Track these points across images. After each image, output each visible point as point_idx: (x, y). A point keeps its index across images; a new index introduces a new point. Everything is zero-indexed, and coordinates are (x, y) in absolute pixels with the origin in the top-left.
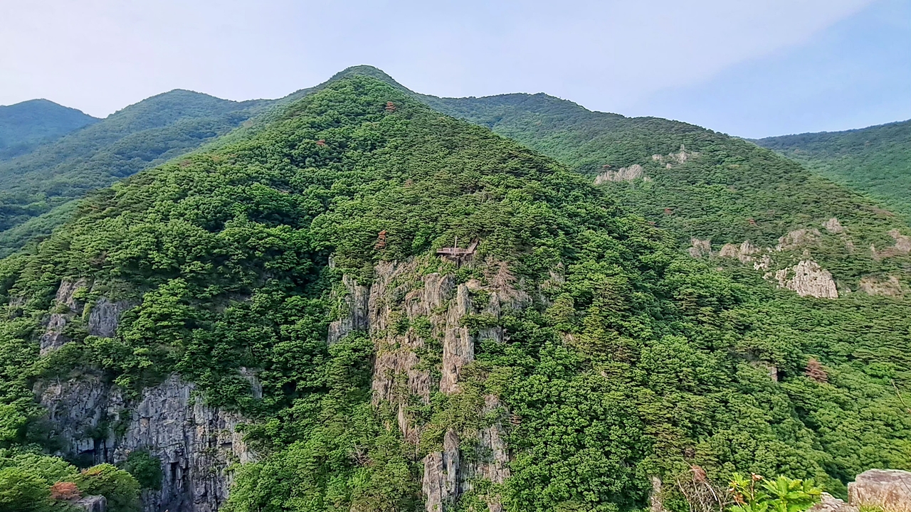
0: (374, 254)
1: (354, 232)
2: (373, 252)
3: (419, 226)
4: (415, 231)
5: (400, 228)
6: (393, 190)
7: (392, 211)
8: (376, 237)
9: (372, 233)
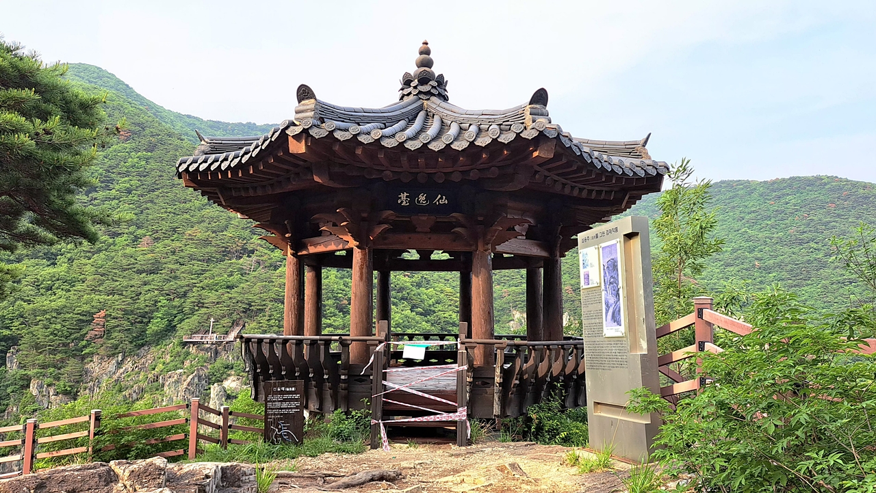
0: (85, 347)
2: (84, 343)
3: (160, 304)
4: (152, 312)
5: (129, 308)
6: (120, 253)
7: (118, 283)
8: (89, 322)
9: (83, 315)
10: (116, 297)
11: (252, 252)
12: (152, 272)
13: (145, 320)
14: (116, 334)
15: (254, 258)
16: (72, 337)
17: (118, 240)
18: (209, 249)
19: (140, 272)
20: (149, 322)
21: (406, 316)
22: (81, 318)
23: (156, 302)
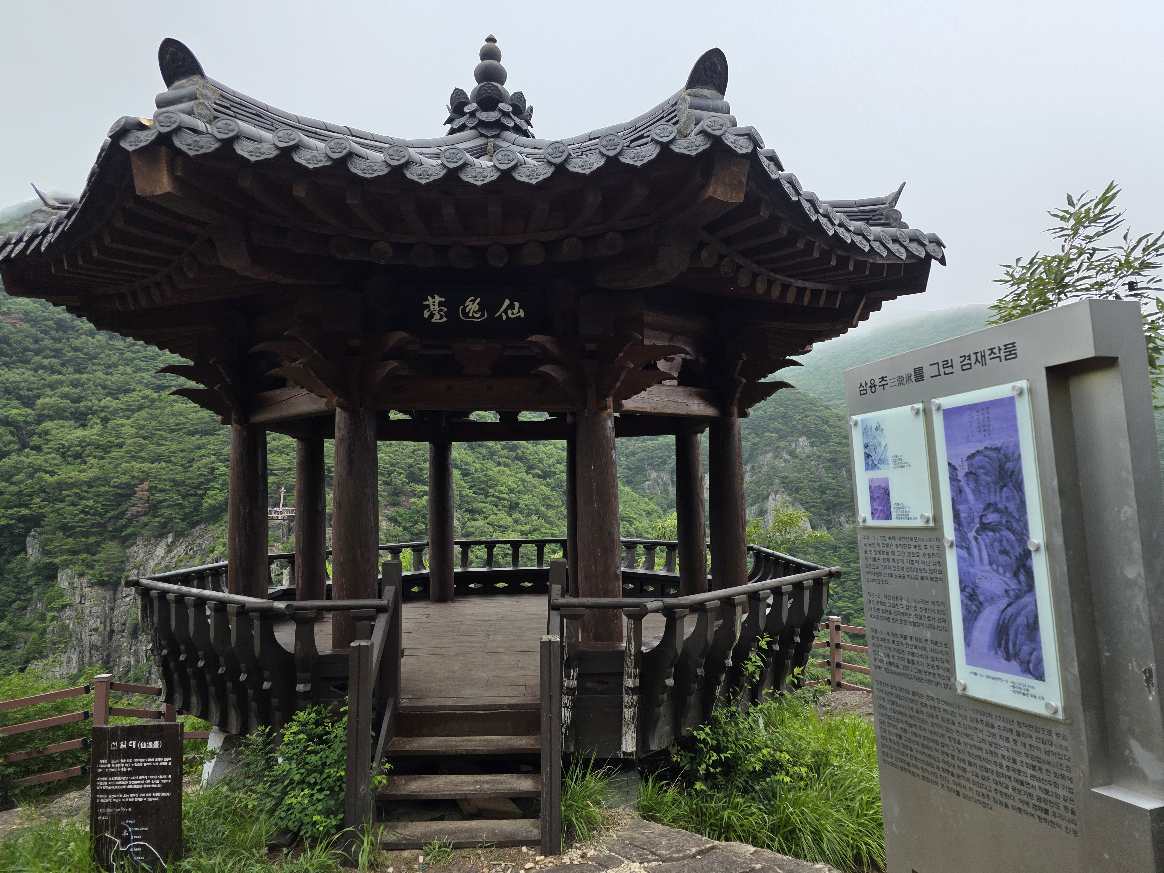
0: (125, 526)
1: (85, 488)
2: (123, 522)
3: (218, 472)
4: (208, 481)
5: (179, 478)
6: (167, 410)
7: (164, 448)
8: (129, 496)
9: (122, 488)
10: (163, 464)
12: (207, 433)
13: (200, 492)
14: (164, 510)
16: (109, 515)
19: (191, 433)
20: (205, 494)
21: (522, 480)
22: (119, 491)
23: (213, 469)
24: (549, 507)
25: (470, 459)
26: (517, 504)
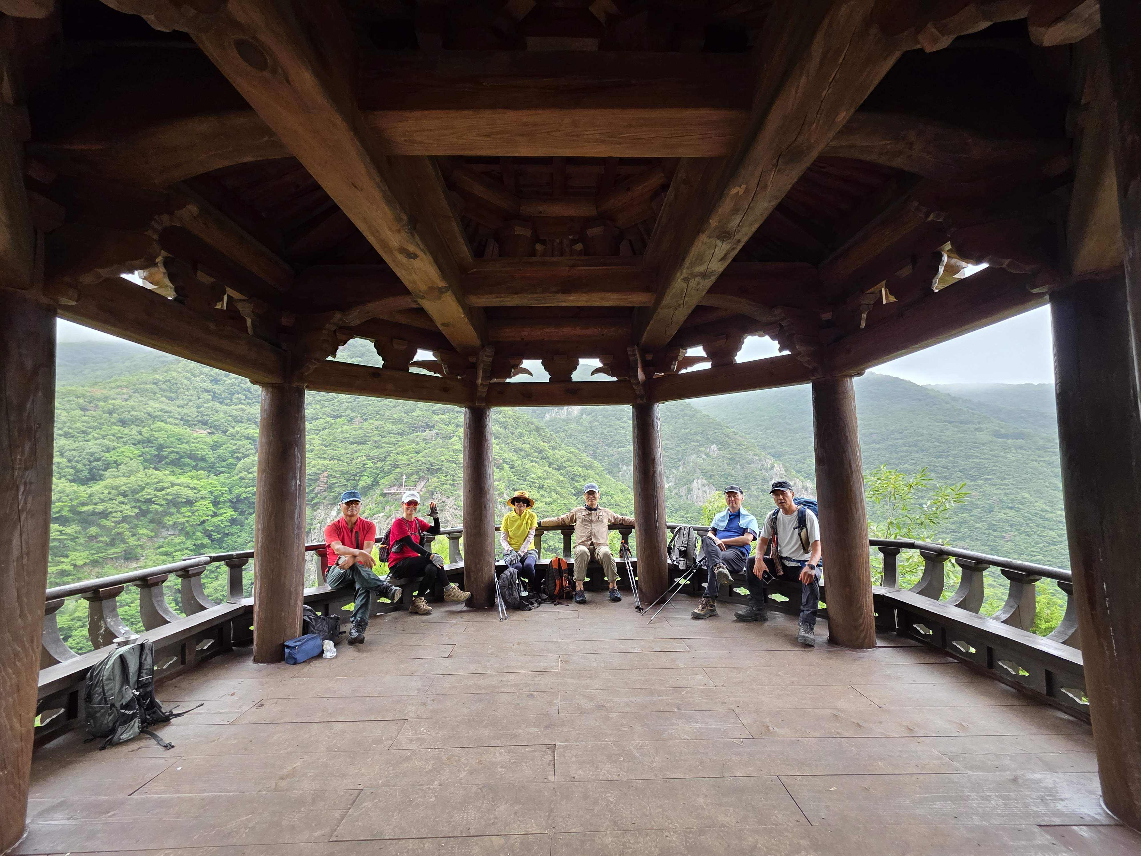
0: (313, 498)
3: (367, 466)
4: (362, 471)
5: (345, 469)
6: (339, 430)
7: (337, 452)
8: (316, 480)
10: (336, 462)
11: (433, 427)
12: (360, 443)
13: (356, 478)
14: (336, 489)
15: (435, 431)
17: (337, 420)
18: (401, 426)
19: (352, 443)
20: (360, 479)
21: (546, 471)
22: (310, 477)
23: (364, 464)
24: (562, 487)
25: (515, 458)
26: (543, 486)
